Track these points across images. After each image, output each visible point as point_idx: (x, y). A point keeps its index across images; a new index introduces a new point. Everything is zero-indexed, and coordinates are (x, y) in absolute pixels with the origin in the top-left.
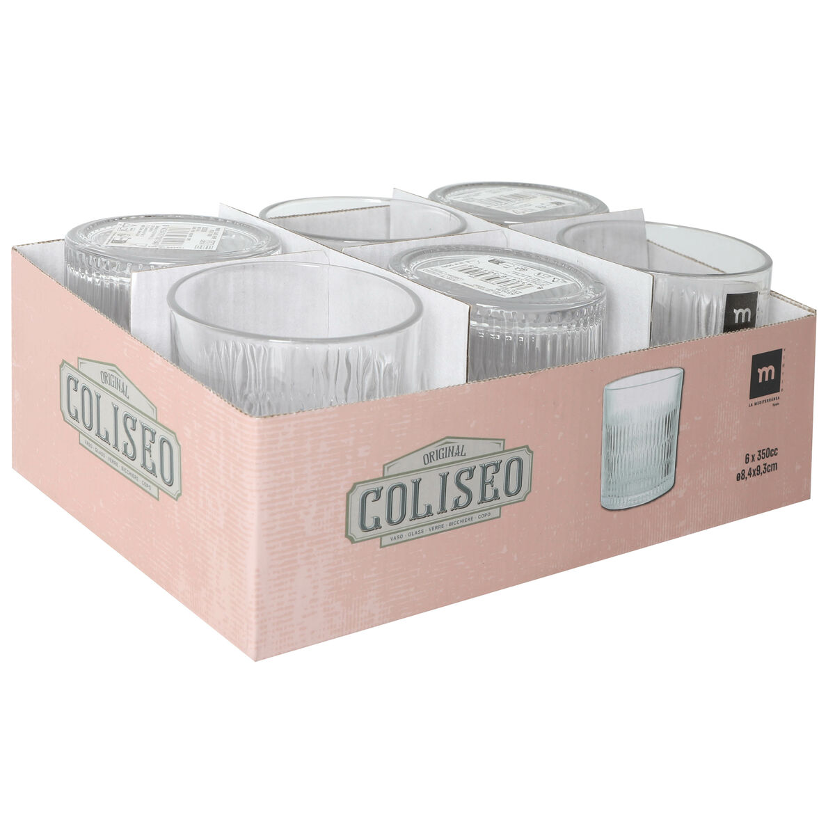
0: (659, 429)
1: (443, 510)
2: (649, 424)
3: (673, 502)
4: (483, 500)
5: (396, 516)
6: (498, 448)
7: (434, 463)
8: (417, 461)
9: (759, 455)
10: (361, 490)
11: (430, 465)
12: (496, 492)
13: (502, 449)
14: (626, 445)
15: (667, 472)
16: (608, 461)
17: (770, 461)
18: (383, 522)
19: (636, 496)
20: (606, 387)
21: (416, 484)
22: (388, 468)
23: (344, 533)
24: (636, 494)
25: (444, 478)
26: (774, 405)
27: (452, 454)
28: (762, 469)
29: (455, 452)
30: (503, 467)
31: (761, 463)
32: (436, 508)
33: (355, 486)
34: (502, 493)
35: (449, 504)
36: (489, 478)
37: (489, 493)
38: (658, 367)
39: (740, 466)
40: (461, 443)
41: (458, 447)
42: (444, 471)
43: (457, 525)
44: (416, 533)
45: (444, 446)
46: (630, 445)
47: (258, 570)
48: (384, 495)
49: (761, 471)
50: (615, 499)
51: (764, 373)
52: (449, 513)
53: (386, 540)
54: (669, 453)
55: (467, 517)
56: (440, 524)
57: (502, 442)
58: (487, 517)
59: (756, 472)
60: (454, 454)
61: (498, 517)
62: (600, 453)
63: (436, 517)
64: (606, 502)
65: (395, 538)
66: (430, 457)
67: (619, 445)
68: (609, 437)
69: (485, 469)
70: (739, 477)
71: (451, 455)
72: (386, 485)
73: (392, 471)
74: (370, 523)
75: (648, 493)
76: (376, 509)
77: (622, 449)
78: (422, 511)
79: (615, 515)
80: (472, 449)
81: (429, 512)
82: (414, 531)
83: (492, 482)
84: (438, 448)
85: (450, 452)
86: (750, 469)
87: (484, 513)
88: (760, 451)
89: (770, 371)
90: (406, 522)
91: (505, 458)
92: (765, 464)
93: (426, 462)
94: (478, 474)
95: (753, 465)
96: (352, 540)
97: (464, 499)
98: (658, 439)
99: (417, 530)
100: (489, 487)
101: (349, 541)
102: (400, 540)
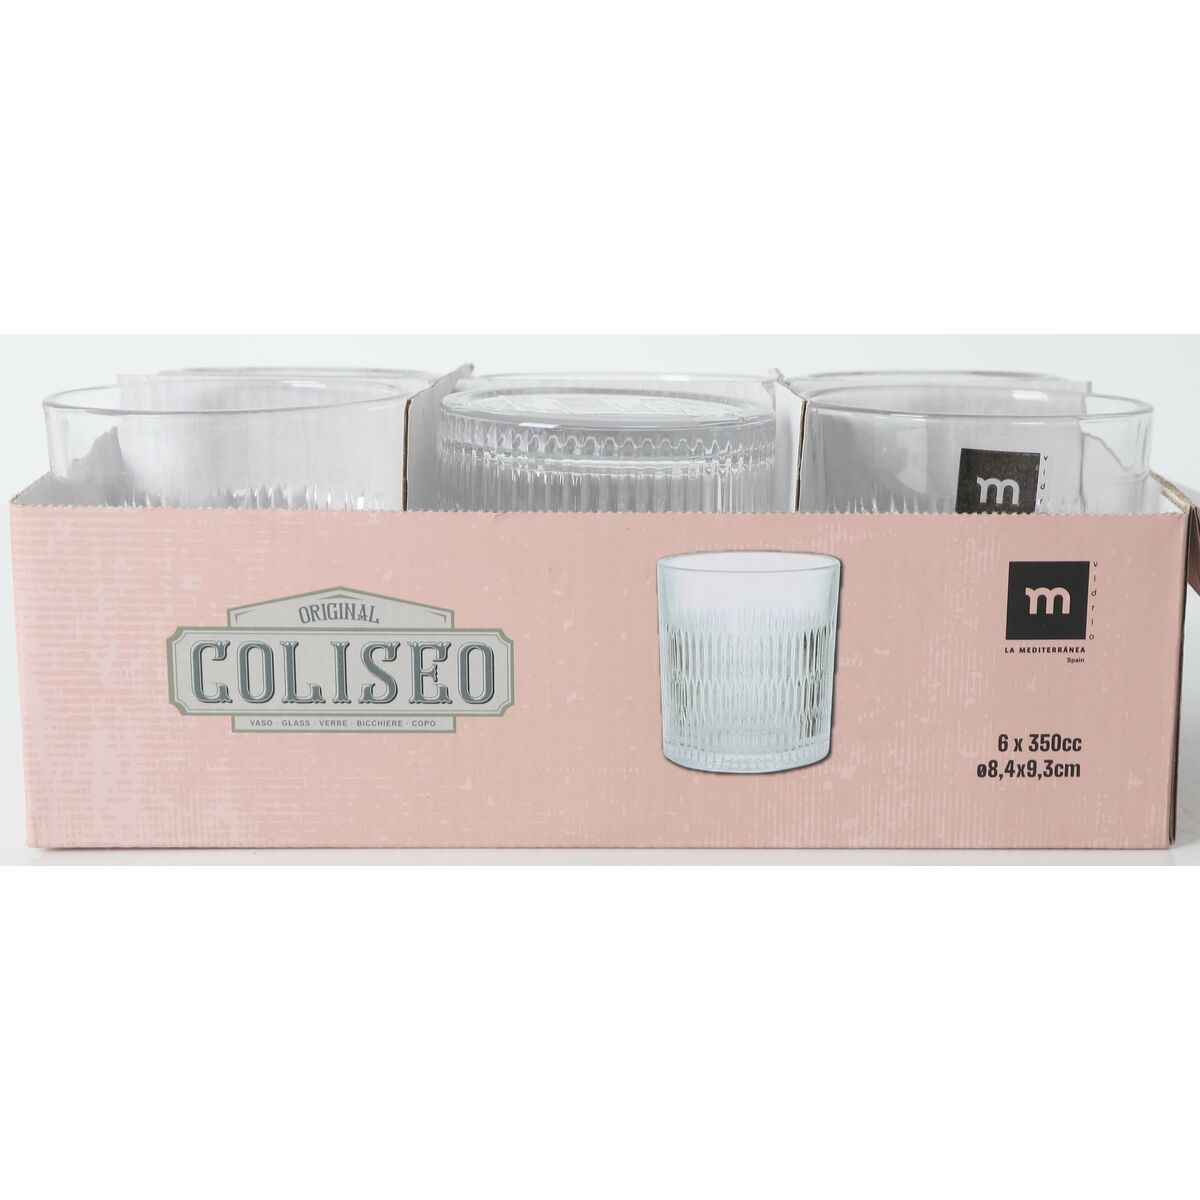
0: (789, 654)
1: (343, 696)
2: (766, 642)
3: (828, 785)
4: (419, 697)
5: (258, 688)
6: (439, 623)
7: (318, 624)
8: (288, 615)
9: (1034, 742)
10: (190, 641)
11: (311, 624)
12: (444, 692)
13: (449, 626)
14: (715, 668)
15: (812, 730)
16: (675, 686)
17: (1061, 757)
18: (235, 692)
19: (742, 757)
20: (661, 562)
21: (291, 651)
22: (236, 616)
23: (167, 697)
24: (742, 753)
25: (342, 651)
26: (1069, 660)
27: (353, 616)
28: (1041, 768)
29: (357, 612)
30: (454, 655)
31: (1040, 757)
32: (330, 691)
33: (179, 632)
34: (455, 694)
35: (355, 692)
36: (428, 665)
37: (430, 690)
38: (780, 548)
39: (988, 752)
40: (369, 601)
41: (363, 606)
42: (342, 639)
43: (371, 728)
44: (296, 723)
45: (337, 601)
46: (724, 667)
47: (27, 719)
48: (233, 653)
49: (1039, 771)
50: (695, 752)
51: (1042, 600)
52: (355, 706)
53: (242, 723)
54: (814, 698)
55: (391, 719)
56: (342, 719)
57: (449, 615)
58: (428, 727)
59: (1026, 770)
60: (356, 617)
61: (450, 732)
62: (656, 669)
63: (329, 706)
64: (672, 752)
65: (258, 723)
66: (312, 613)
67: (698, 665)
68: (675, 647)
69: (418, 651)
70: (981, 771)
71: (350, 616)
72: (237, 642)
73: (244, 620)
74: (211, 691)
75: (769, 756)
76: (221, 673)
77: (706, 672)
78: (303, 691)
79: (697, 778)
80: (389, 614)
81: (317, 695)
82: (293, 719)
83: (434, 674)
84: (326, 602)
85: (348, 612)
86: (1011, 762)
87: (423, 719)
88: (1036, 736)
89: (1058, 600)
90: (276, 703)
91: (458, 643)
92: (1050, 762)
93: (306, 619)
94: (405, 656)
95: (1021, 758)
96: (182, 710)
97: (381, 690)
98: (788, 670)
99: (299, 719)
100: (428, 681)
101: (176, 709)
102: (267, 727)
